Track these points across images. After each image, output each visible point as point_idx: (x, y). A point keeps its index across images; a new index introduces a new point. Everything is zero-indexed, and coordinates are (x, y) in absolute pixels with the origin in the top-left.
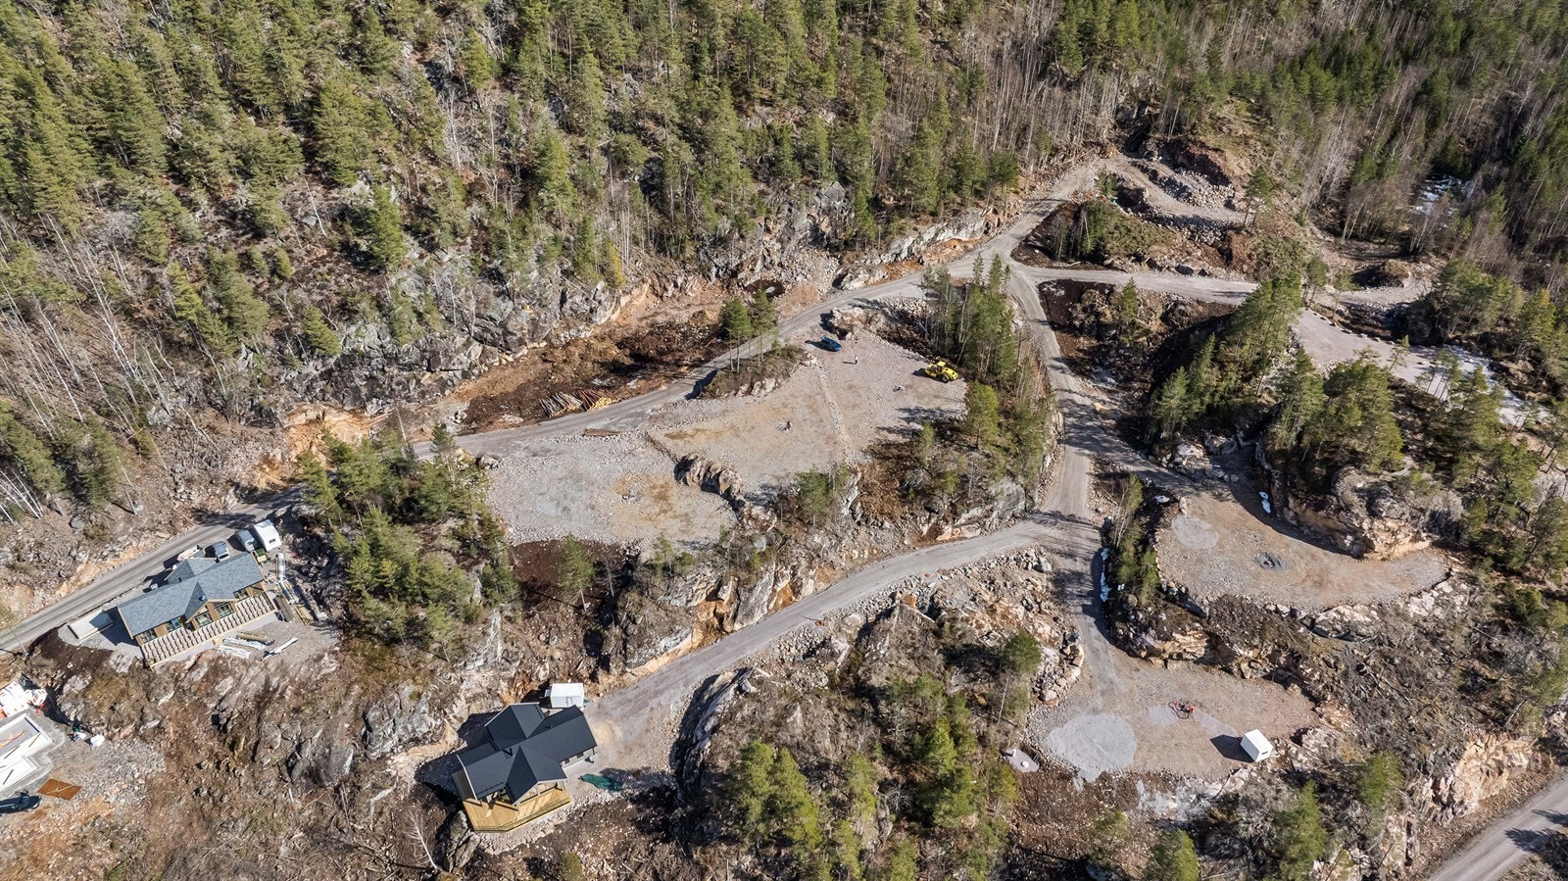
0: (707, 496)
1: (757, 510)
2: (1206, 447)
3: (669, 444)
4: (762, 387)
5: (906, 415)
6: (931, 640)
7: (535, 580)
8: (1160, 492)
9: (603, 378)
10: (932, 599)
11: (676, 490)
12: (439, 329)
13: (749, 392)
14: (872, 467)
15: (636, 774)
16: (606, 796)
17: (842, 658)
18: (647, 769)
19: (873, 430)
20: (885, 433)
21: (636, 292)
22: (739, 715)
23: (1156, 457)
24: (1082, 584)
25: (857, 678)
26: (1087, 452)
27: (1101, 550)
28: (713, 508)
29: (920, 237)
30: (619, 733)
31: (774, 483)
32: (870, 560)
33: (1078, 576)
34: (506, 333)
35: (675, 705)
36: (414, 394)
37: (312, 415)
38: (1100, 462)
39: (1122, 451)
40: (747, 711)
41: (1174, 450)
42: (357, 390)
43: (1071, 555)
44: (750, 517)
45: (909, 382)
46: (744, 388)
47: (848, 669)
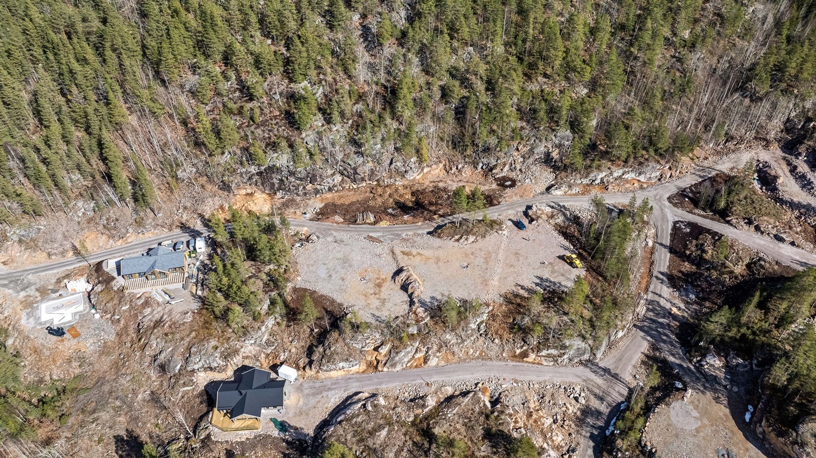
0: (402, 293)
1: (420, 310)
2: (727, 362)
3: (400, 256)
4: (467, 239)
5: (538, 281)
6: (482, 419)
7: (297, 309)
8: (680, 380)
9: (394, 209)
10: (500, 394)
11: (389, 284)
12: (319, 164)
13: (458, 240)
14: (501, 305)
15: (296, 429)
16: (276, 433)
17: (427, 410)
18: (302, 429)
19: (514, 284)
20: (519, 288)
21: (434, 166)
22: (354, 420)
23: (691, 356)
24: (598, 419)
25: (428, 425)
26: (649, 338)
27: (623, 402)
28: (401, 300)
29: (611, 174)
30: (301, 403)
31: (439, 297)
32: (478, 358)
33: (598, 413)
34: (356, 173)
35: (335, 399)
36: (301, 193)
37: (249, 191)
38: (654, 347)
39: (672, 345)
40: (359, 419)
41: (704, 356)
42: (273, 184)
43: (601, 399)
44: (415, 313)
45: (552, 261)
46: (457, 237)
47: (427, 418)
